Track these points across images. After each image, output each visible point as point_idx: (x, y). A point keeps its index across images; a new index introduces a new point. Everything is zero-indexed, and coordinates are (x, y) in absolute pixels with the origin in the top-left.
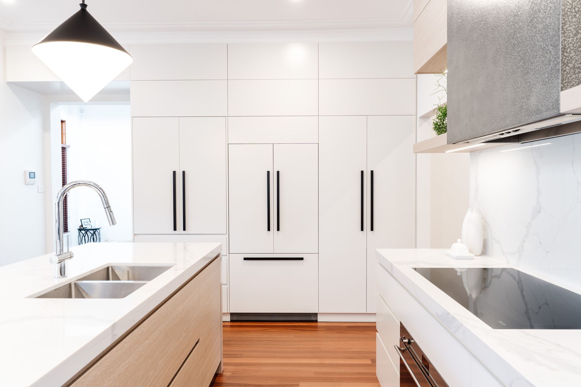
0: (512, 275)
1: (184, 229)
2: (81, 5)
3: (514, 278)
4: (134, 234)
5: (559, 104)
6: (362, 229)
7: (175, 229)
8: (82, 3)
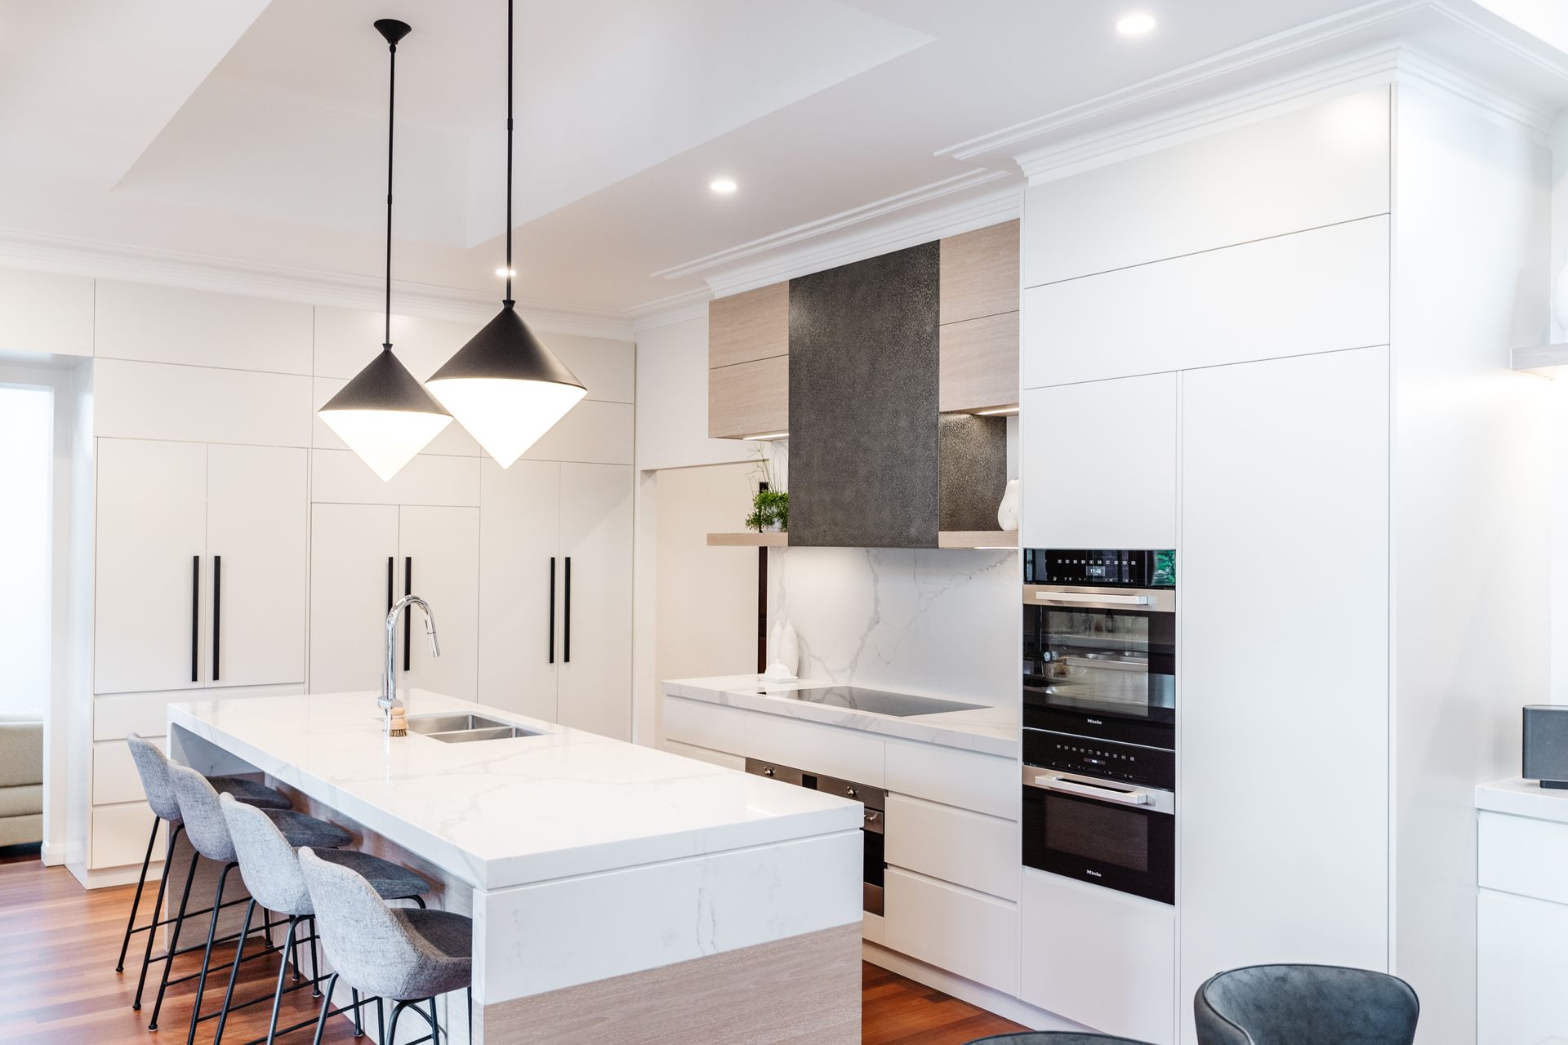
0: (841, 696)
1: (216, 677)
2: (384, 345)
3: (844, 698)
4: (95, 695)
5: (938, 541)
6: (552, 661)
7: (195, 678)
8: (385, 342)
